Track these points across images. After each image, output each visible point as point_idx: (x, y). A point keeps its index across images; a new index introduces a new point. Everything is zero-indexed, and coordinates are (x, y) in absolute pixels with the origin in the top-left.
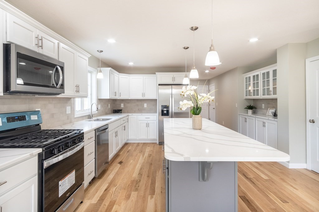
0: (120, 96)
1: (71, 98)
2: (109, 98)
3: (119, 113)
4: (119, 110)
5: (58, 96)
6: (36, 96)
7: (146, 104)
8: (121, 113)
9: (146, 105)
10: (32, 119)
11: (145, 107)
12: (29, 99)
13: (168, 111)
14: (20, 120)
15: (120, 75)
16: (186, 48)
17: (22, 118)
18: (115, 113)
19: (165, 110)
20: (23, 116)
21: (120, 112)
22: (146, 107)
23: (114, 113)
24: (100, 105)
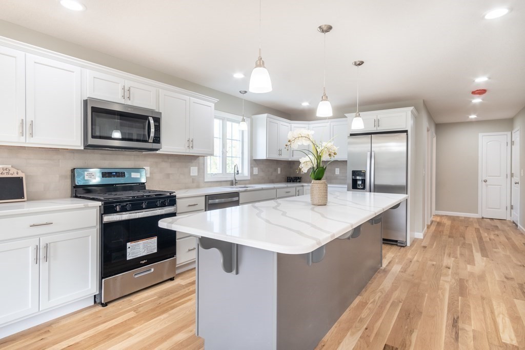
0: (293, 156)
1: (199, 156)
2: (265, 158)
3: (296, 182)
4: (296, 177)
5: (158, 152)
6: (143, 153)
7: (338, 169)
8: (300, 182)
9: (339, 171)
10: (132, 177)
11: (336, 173)
12: (134, 155)
13: (364, 181)
14: (118, 176)
15: (293, 123)
16: (358, 63)
17: (122, 175)
18: (290, 182)
19: (359, 180)
20: (122, 172)
21: (299, 180)
22: (338, 173)
23: (288, 182)
24: (257, 168)
